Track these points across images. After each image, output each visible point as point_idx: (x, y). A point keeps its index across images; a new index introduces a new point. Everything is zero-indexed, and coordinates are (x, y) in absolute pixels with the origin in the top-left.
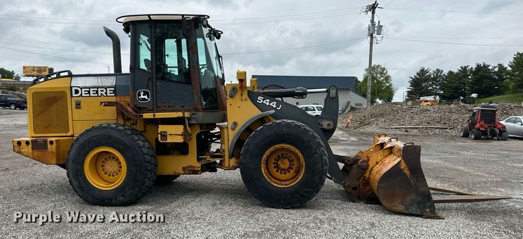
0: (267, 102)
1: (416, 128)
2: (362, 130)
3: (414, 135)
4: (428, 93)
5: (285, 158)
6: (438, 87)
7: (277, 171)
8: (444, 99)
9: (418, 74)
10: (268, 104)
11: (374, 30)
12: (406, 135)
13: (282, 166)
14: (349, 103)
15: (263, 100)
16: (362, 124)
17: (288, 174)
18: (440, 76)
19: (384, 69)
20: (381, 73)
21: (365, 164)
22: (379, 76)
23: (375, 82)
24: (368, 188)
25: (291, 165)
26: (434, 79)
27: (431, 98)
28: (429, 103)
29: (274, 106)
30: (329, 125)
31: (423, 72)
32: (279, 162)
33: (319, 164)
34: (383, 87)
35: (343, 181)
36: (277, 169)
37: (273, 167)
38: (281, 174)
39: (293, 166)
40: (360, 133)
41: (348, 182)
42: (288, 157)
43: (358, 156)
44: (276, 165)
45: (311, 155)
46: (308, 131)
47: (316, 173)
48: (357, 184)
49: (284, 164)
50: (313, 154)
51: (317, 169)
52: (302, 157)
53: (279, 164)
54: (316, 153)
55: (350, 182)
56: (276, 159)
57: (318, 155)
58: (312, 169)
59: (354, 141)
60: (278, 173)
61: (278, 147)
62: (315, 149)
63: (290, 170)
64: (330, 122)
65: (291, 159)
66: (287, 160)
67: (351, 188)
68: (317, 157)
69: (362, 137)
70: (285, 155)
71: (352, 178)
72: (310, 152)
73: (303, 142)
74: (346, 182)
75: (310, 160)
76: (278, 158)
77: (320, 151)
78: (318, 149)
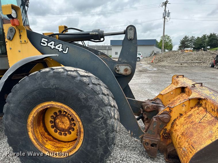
0: (52, 44)
1: (186, 63)
2: (159, 64)
3: (185, 67)
4: (188, 47)
5: (64, 116)
6: (192, 44)
7: (56, 131)
8: (195, 49)
9: (184, 38)
10: (53, 47)
11: (166, 15)
12: (182, 67)
14: (153, 51)
15: (48, 42)
16: (160, 61)
17: (68, 135)
18: (193, 39)
19: (169, 37)
20: (168, 38)
21: (166, 116)
22: (167, 39)
23: (165, 42)
24: (169, 141)
25: (71, 124)
26: (191, 40)
27: (189, 49)
28: (188, 51)
29: (60, 49)
30: (126, 70)
31: (186, 37)
32: (57, 121)
33: (102, 131)
34: (168, 44)
35: (141, 135)
36: (55, 128)
37: (50, 126)
38: (61, 136)
39: (74, 126)
40: (158, 66)
41: (146, 138)
42: (67, 115)
43: (158, 99)
44: (53, 124)
45: (91, 119)
46: (86, 84)
47: (98, 143)
48: (156, 141)
49: (63, 123)
50: (93, 116)
51: (99, 138)
52: (79, 120)
53: (57, 123)
54: (97, 116)
55: (148, 138)
56: (52, 118)
57: (99, 119)
58: (93, 138)
59: (155, 71)
60: (57, 134)
61: (47, 105)
62: (96, 110)
63: (70, 130)
64: (127, 66)
65: (70, 118)
66: (66, 118)
67: (150, 145)
68: (99, 122)
69: (160, 68)
70: (63, 113)
71: (150, 134)
72: (88, 114)
73: (79, 100)
74: (144, 138)
75: (90, 125)
76: (55, 116)
77: (102, 113)
78: (100, 110)
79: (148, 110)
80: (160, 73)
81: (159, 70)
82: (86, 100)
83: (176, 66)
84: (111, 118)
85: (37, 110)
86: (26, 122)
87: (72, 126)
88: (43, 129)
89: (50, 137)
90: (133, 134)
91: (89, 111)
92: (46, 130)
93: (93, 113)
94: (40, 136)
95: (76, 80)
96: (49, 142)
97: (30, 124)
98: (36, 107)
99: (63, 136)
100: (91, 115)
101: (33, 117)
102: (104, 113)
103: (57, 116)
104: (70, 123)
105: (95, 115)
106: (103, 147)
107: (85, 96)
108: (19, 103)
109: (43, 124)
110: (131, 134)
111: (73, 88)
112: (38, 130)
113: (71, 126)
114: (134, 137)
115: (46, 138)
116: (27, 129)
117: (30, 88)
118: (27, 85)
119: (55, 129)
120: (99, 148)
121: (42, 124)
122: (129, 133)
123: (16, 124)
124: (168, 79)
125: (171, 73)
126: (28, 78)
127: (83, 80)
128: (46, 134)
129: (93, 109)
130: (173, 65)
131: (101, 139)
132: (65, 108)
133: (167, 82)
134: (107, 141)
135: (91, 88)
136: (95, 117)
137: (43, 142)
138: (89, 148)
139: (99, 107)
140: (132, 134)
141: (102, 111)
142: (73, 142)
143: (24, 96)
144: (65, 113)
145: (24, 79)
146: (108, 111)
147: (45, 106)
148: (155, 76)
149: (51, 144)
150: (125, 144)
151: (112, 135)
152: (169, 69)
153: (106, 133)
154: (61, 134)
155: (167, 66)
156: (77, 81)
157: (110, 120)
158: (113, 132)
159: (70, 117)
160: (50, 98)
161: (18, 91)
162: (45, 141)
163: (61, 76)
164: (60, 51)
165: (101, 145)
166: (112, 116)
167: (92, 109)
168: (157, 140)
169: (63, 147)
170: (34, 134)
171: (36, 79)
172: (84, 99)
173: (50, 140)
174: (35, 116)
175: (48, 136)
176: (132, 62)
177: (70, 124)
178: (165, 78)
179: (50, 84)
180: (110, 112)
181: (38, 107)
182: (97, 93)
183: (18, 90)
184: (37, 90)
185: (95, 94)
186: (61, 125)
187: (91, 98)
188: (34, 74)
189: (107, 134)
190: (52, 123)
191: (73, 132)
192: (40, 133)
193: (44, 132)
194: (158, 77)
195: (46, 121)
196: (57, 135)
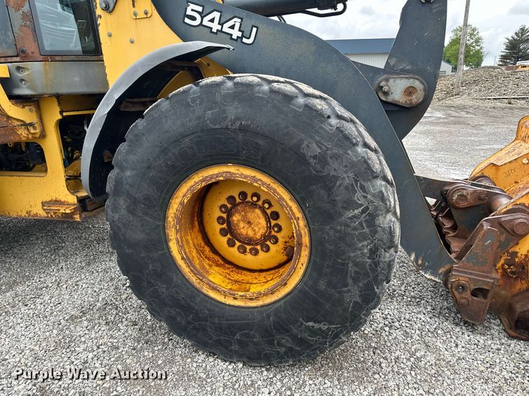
0: (213, 20)
1: (523, 99)
2: (449, 102)
5: (254, 205)
7: (231, 244)
9: (516, 34)
10: (216, 27)
12: (511, 109)
13: (244, 229)
16: (449, 94)
17: (262, 254)
19: (474, 30)
20: (471, 34)
21: (521, 217)
24: (519, 286)
25: (270, 227)
28: (525, 69)
29: (236, 33)
30: (410, 91)
31: (523, 31)
32: (236, 218)
33: (361, 245)
34: (472, 51)
35: (443, 267)
36: (229, 236)
37: (218, 230)
38: (243, 255)
39: (277, 232)
40: (446, 107)
41: (460, 274)
42: (260, 203)
43: (483, 176)
44: (225, 226)
45: (332, 211)
46: (323, 117)
47: (349, 275)
48: (489, 282)
49: (249, 223)
50: (340, 205)
51: (353, 262)
52: (299, 215)
53: (235, 222)
54: (350, 204)
55: (465, 273)
56: (223, 209)
57: (356, 211)
58: (335, 260)
59: (440, 118)
60: (234, 250)
61: (217, 175)
62: (347, 188)
63: (268, 243)
64: (412, 80)
65: (269, 212)
66: (258, 211)
67: (469, 293)
68: (355, 219)
69: (450, 112)
70: (252, 198)
71: (473, 263)
72: (326, 198)
73: (302, 159)
74: (454, 273)
75: (328, 227)
76: (229, 206)
77: (365, 197)
78: (358, 189)
79: (463, 204)
80: (455, 123)
81: (450, 115)
82: (322, 159)
83: (494, 108)
84: (388, 211)
85: (192, 186)
86: (164, 218)
87: (273, 233)
88: (200, 238)
89: (217, 258)
90: (423, 264)
91: (329, 189)
92: (207, 241)
93: (340, 195)
94: (194, 253)
95: (294, 105)
96: (216, 268)
97: (172, 223)
98: (190, 179)
99: (249, 257)
100: (333, 202)
101: (180, 203)
102: (369, 197)
103: (235, 205)
104: (267, 224)
105: (345, 202)
106: (361, 284)
107: (319, 151)
108: (148, 168)
109: (199, 225)
110: (417, 262)
111: (286, 127)
112: (189, 238)
113: (270, 232)
114: (426, 270)
115: (209, 260)
116: (165, 233)
117: (174, 128)
118: (166, 122)
119: (229, 239)
120: (350, 288)
121: (196, 224)
122: (412, 259)
123: (138, 219)
124: (476, 139)
125: (483, 125)
126: (168, 102)
127: (315, 106)
128: (207, 249)
129: (340, 185)
130: (487, 105)
131: (356, 264)
132: (264, 184)
133: (478, 146)
134: (374, 270)
135: (337, 128)
136: (343, 208)
137: (203, 267)
138: (322, 285)
139: (356, 181)
140: (420, 262)
141: (365, 191)
142: (273, 272)
143: (158, 148)
144: (255, 199)
145: (157, 105)
146: (381, 192)
147: (211, 177)
148: (440, 132)
149: (220, 274)
150: (390, 289)
151: (388, 255)
152: (475, 115)
153: (371, 249)
154: (244, 252)
155: (472, 107)
156: (298, 109)
157: (385, 217)
158: (390, 248)
159: (268, 209)
160: (226, 155)
161: (144, 138)
162: (207, 267)
163: (257, 95)
164: (234, 37)
165: (356, 280)
166: (390, 205)
167: (337, 185)
168: (492, 281)
169: (251, 281)
170: (181, 247)
171: (188, 105)
172: (315, 157)
173: (218, 265)
174: (186, 201)
175: (212, 255)
176: (428, 68)
177: (267, 227)
178: (471, 136)
179: (227, 117)
180: (385, 194)
181: (194, 180)
182: (352, 143)
183: (144, 134)
184: (193, 134)
185: (347, 143)
186: (245, 229)
187: (335, 157)
188: (184, 91)
189: (374, 252)
190: (222, 224)
191: (273, 248)
192: (194, 245)
193: (203, 244)
194: (450, 133)
195: (206, 218)
196: (233, 253)
